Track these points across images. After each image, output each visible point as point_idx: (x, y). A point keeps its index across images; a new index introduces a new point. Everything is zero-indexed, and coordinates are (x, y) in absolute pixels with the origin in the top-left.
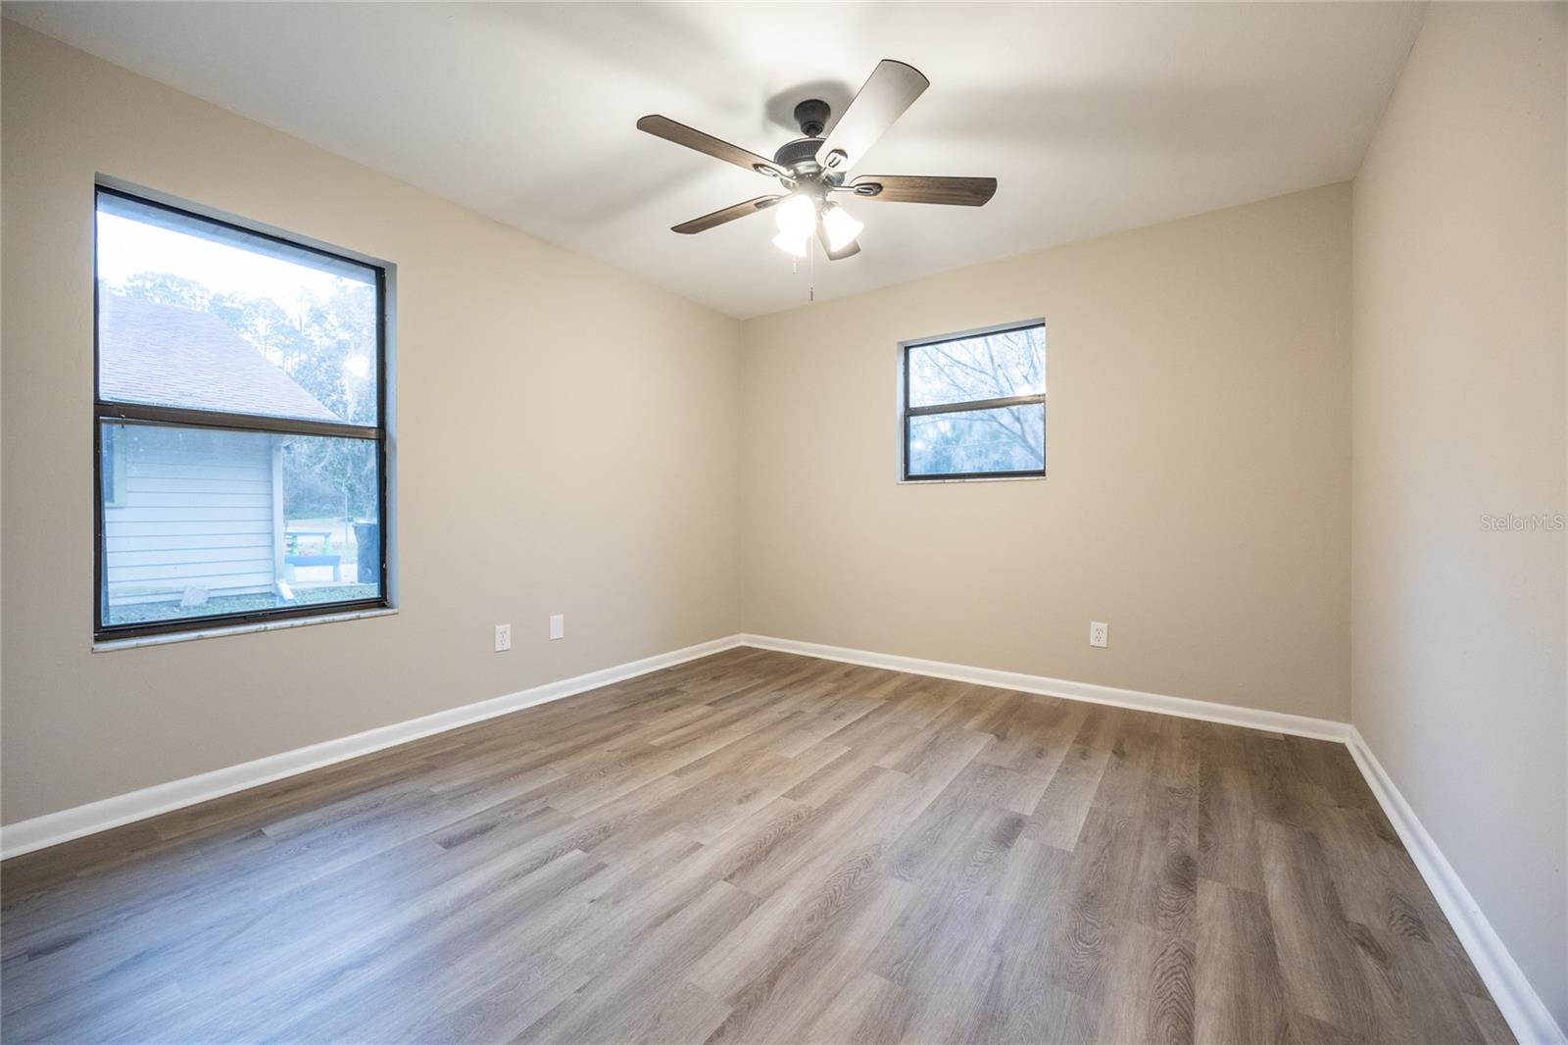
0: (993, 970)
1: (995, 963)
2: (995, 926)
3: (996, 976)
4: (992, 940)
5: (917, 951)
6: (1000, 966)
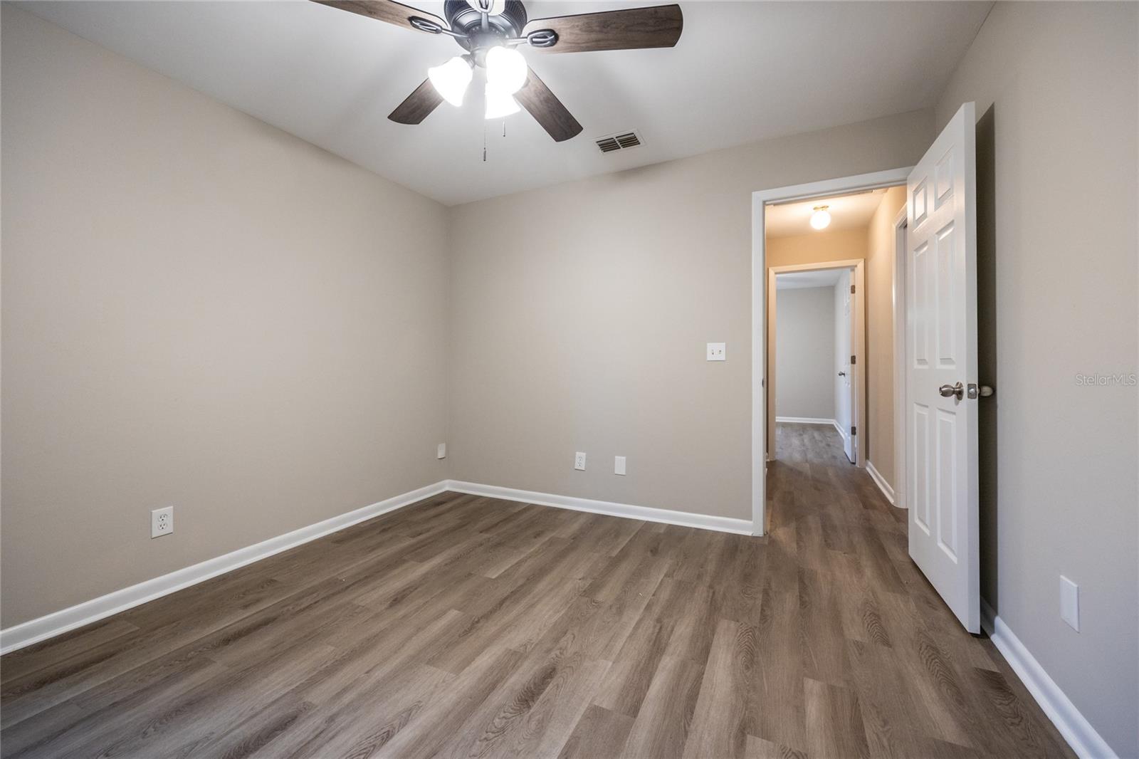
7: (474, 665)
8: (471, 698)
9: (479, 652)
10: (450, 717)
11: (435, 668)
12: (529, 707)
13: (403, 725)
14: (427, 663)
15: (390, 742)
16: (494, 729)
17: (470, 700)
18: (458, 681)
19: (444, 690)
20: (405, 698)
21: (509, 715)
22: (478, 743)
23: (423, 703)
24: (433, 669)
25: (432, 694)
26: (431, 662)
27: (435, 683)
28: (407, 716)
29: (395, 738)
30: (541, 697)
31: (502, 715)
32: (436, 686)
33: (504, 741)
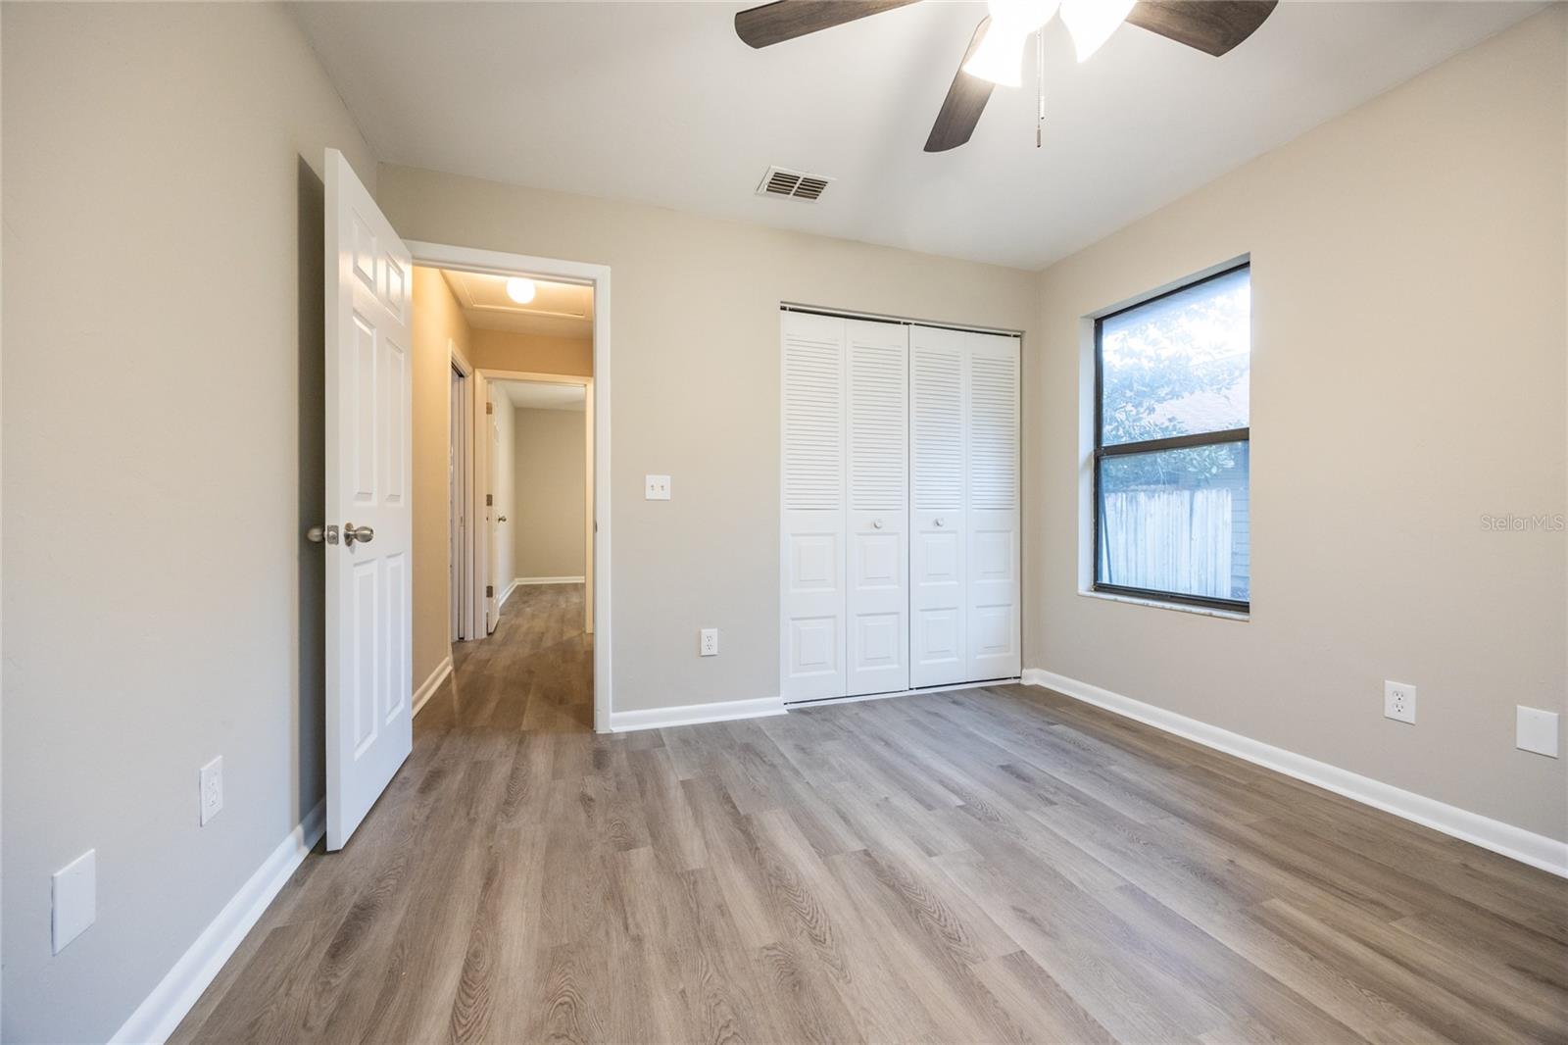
0: (630, 921)
1: (631, 926)
2: (654, 961)
3: (626, 918)
4: (647, 945)
5: (691, 897)
6: (627, 928)
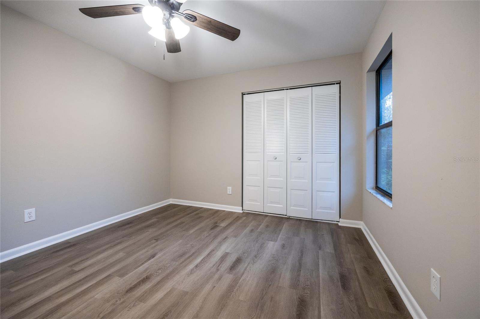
7: (165, 292)
8: (168, 278)
9: (162, 300)
10: (176, 272)
11: (184, 290)
12: (146, 276)
13: (192, 270)
14: (188, 292)
15: (195, 265)
16: (162, 270)
17: (169, 278)
18: (173, 285)
19: (179, 281)
20: (195, 277)
21: (155, 274)
22: (168, 266)
23: (187, 276)
24: (185, 290)
25: (184, 279)
26: (186, 293)
27: (183, 283)
28: (192, 272)
29: (194, 266)
30: (140, 280)
31: (157, 274)
32: (182, 282)
33: (159, 267)
